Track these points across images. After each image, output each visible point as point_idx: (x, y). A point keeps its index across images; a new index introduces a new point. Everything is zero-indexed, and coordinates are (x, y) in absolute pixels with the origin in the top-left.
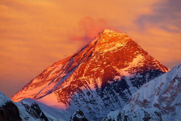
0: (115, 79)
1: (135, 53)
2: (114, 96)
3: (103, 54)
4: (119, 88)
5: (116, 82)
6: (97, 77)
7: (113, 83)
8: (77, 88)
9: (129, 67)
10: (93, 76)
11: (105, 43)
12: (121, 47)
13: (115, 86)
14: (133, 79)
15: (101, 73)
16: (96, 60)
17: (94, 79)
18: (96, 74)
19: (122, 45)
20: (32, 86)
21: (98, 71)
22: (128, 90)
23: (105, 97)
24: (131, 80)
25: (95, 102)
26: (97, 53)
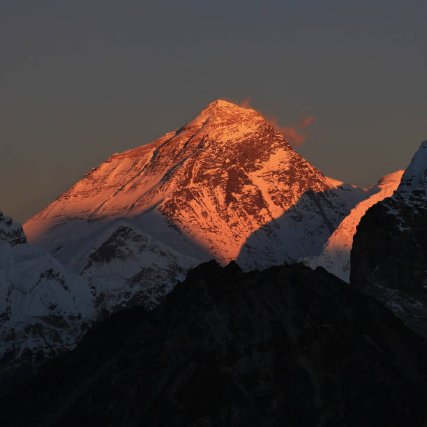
0: (244, 190)
1: (272, 146)
2: (246, 220)
3: (223, 145)
4: (253, 206)
5: (247, 196)
6: (215, 186)
7: (242, 198)
8: (185, 204)
9: (264, 170)
10: (209, 184)
11: (223, 124)
12: (248, 134)
13: (246, 203)
14: (273, 191)
15: (223, 178)
16: (213, 155)
17: (211, 189)
18: (214, 180)
19: (249, 130)
20: (75, 196)
21: (218, 175)
22: (268, 210)
23: (232, 221)
24: (269, 193)
25: (217, 230)
26: (213, 141)
